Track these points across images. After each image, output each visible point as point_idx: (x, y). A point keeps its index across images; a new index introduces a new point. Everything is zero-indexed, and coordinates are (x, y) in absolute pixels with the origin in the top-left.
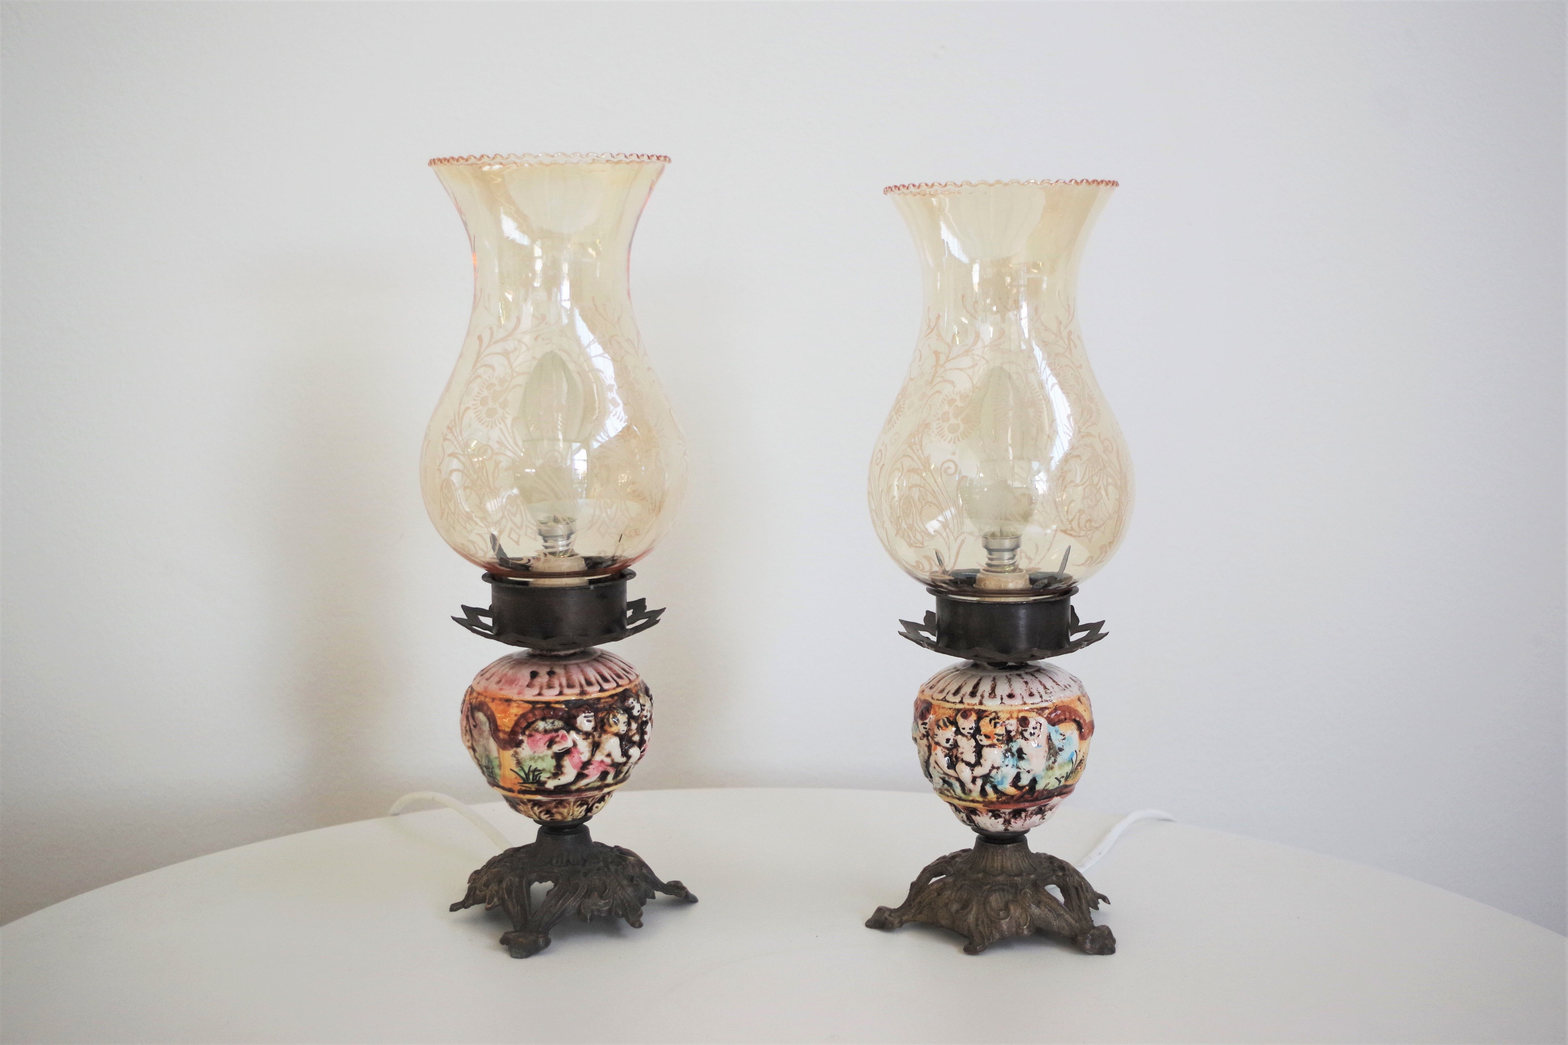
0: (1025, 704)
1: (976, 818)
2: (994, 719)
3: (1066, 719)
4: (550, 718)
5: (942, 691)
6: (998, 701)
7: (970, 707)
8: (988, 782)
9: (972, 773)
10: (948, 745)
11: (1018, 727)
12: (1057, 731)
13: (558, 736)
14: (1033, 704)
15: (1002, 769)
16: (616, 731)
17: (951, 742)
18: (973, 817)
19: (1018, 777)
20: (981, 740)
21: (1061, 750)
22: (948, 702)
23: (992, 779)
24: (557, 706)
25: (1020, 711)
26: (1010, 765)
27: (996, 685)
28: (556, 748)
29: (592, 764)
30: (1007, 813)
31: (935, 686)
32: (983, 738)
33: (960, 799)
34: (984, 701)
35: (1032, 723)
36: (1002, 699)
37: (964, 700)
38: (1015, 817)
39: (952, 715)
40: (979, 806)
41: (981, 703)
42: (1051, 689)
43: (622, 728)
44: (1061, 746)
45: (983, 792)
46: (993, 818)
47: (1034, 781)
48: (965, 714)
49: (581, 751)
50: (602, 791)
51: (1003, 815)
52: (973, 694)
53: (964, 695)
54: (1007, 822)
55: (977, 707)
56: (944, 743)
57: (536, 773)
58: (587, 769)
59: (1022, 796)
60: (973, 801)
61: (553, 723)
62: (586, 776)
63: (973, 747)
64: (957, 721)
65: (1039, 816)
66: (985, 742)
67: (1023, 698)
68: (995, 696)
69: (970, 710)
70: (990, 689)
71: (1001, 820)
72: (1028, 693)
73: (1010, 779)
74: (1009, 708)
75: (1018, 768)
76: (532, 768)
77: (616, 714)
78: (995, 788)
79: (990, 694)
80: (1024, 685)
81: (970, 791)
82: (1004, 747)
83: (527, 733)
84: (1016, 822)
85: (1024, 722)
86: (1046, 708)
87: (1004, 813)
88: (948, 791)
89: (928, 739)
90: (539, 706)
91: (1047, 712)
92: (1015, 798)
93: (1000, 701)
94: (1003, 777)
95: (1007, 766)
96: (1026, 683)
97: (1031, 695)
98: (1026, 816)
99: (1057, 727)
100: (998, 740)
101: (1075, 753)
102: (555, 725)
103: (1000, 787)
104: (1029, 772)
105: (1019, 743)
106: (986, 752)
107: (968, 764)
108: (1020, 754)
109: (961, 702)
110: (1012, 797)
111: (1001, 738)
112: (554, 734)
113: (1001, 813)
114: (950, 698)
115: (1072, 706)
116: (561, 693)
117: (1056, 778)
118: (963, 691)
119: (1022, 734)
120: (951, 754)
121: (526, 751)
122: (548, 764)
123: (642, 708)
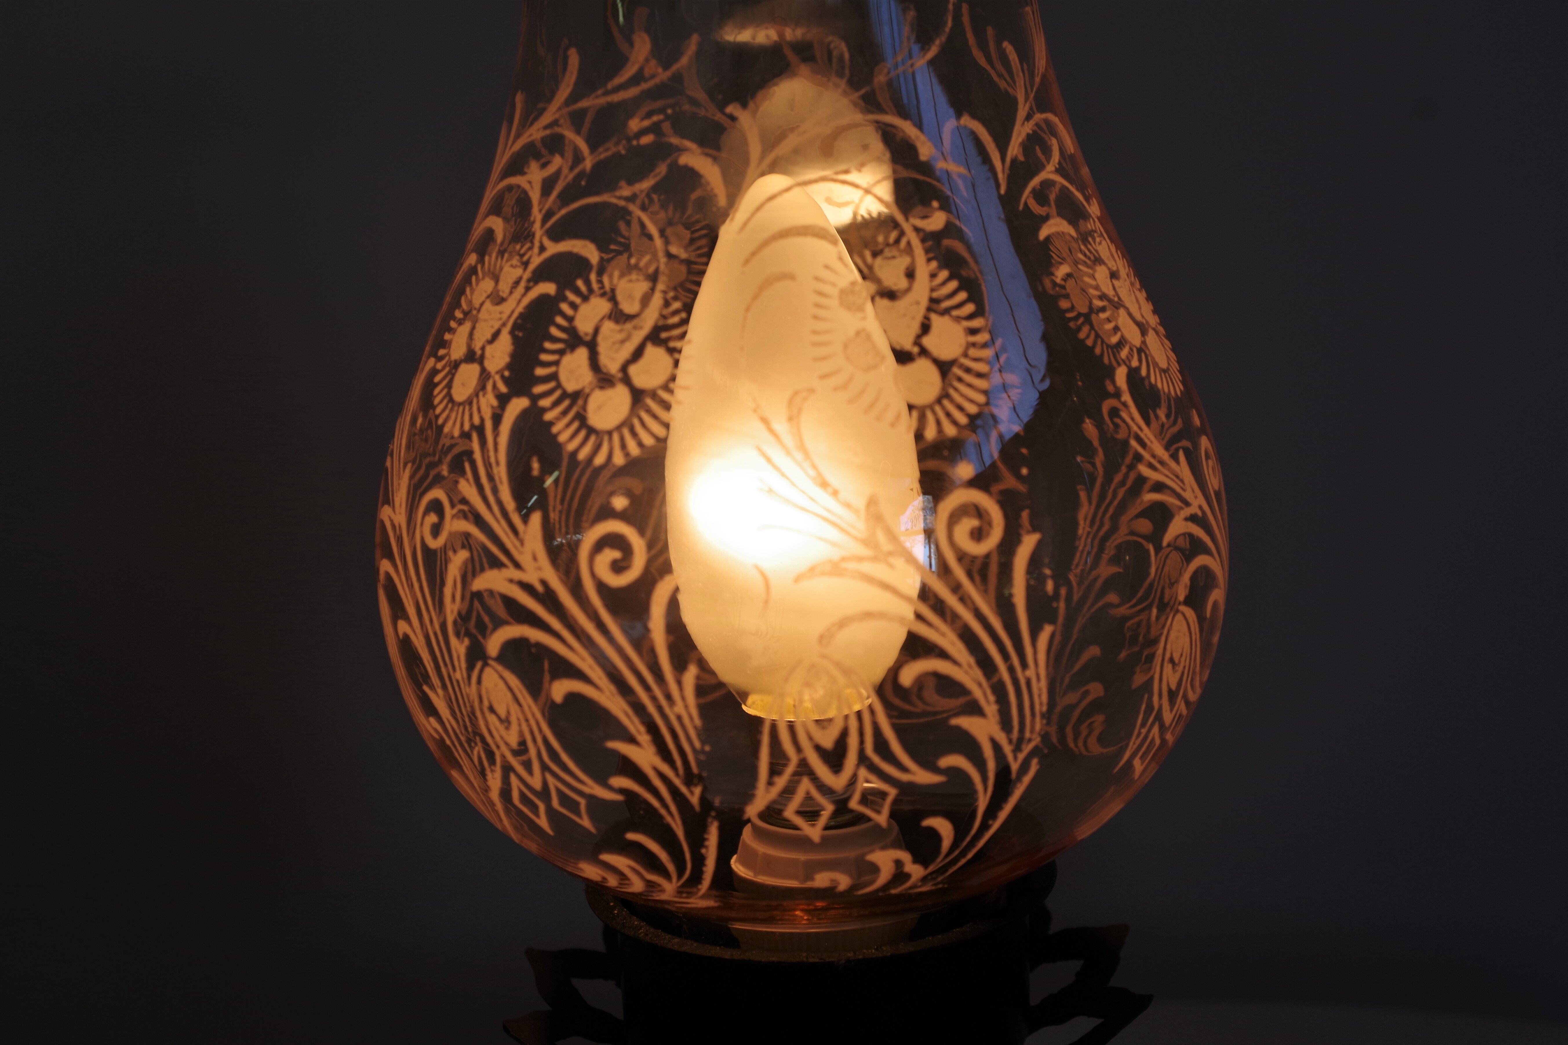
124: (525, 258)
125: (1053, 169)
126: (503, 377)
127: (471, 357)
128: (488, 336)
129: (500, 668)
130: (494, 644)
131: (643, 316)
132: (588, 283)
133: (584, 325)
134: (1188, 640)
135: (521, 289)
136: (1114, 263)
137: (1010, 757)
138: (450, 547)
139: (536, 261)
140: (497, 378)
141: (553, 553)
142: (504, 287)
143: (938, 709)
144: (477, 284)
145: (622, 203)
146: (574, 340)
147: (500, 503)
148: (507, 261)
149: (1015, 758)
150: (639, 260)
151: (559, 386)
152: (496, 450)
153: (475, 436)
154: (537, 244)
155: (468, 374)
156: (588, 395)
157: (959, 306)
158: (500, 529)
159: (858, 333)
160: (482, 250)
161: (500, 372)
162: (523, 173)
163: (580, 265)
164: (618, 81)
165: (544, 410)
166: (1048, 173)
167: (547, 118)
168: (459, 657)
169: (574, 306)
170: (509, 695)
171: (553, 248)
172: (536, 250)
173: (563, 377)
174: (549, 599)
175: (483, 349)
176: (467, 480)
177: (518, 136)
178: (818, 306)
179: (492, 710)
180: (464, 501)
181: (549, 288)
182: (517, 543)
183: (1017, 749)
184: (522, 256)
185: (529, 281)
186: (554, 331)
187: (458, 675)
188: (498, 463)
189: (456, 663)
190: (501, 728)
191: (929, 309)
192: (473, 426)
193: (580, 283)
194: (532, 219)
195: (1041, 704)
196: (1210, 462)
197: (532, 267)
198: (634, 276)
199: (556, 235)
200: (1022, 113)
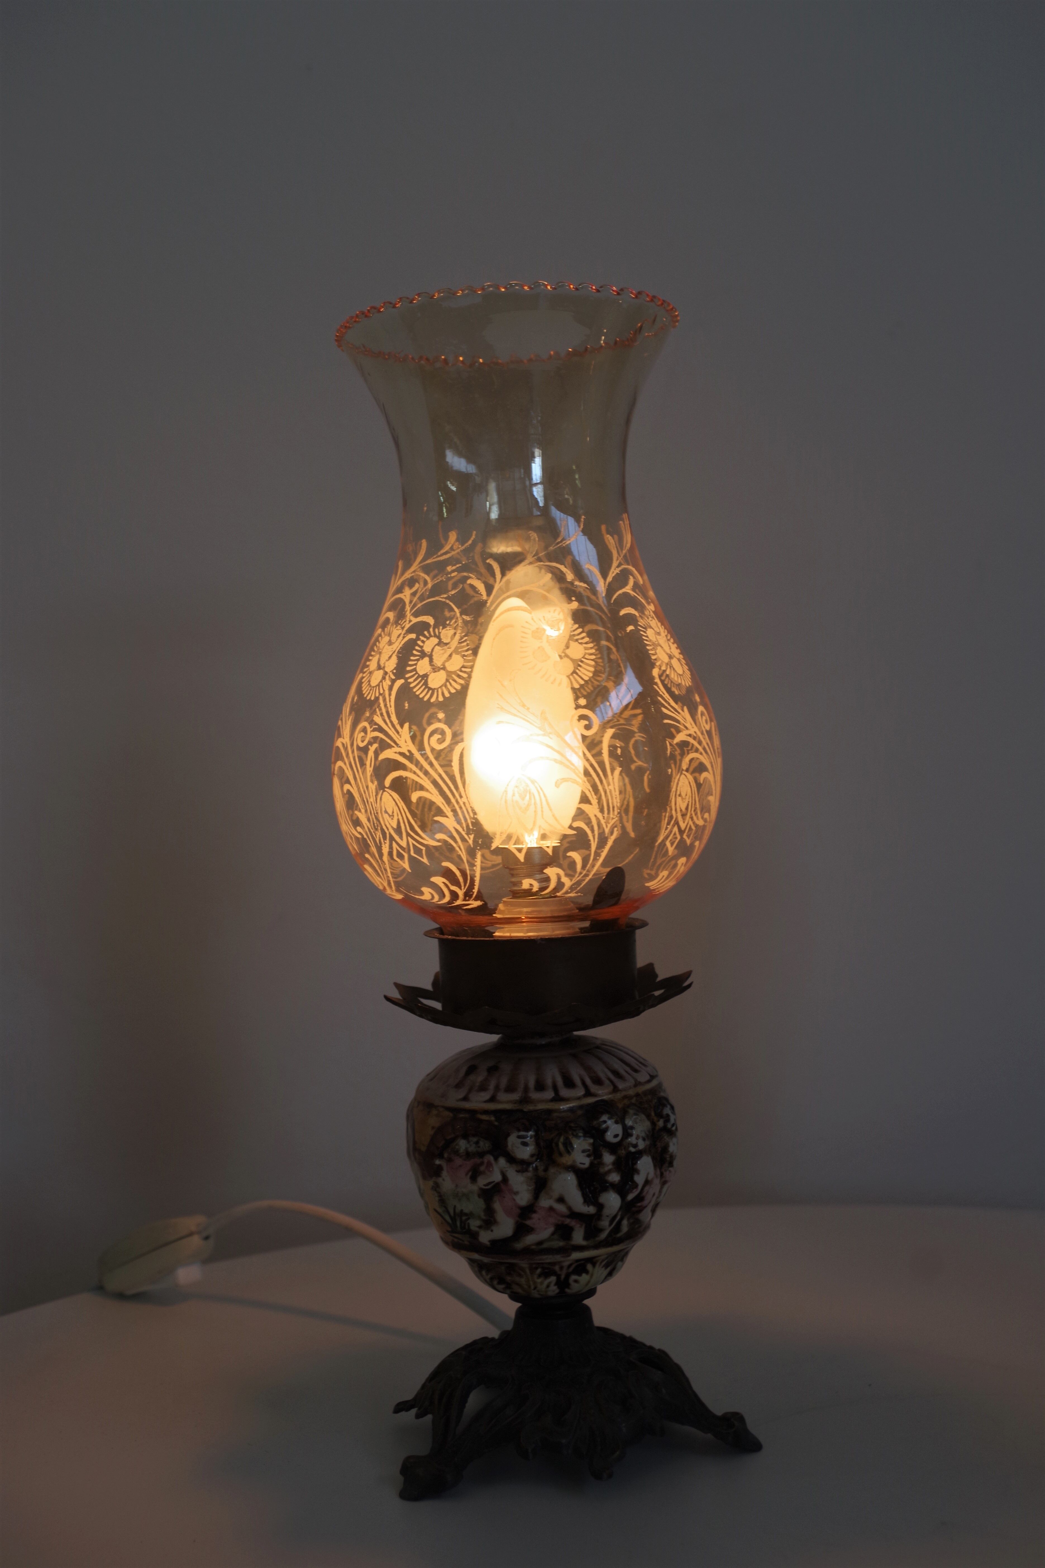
4: (474, 1136)
13: (482, 1163)
16: (569, 1163)
24: (484, 1117)
28: (482, 1182)
29: (535, 1212)
43: (583, 1160)
49: (515, 1190)
50: (569, 1256)
57: (464, 1218)
58: (530, 1218)
61: (477, 1143)
62: (530, 1230)
76: (458, 1210)
77: (570, 1137)
83: (446, 1155)
90: (461, 1116)
102: (479, 1147)
112: (478, 1160)
116: (493, 1099)
121: (447, 1183)
122: (475, 1205)
123: (627, 1132)
124: (403, 626)
125: (629, 588)
126: (393, 673)
127: (379, 667)
128: (387, 658)
129: (390, 791)
130: (388, 782)
131: (451, 643)
132: (429, 632)
133: (427, 648)
134: (689, 789)
135: (401, 638)
136: (658, 629)
137: (604, 826)
138: (370, 743)
139: (407, 626)
140: (391, 673)
141: (413, 738)
142: (394, 638)
143: (602, 872)
144: (381, 640)
145: (444, 600)
146: (423, 655)
147: (391, 722)
148: (395, 628)
149: (607, 826)
150: (450, 622)
151: (417, 673)
152: (390, 701)
153: (381, 698)
154: (408, 620)
155: (379, 675)
156: (428, 675)
157: (583, 638)
158: (391, 732)
159: (539, 648)
160: (383, 627)
161: (392, 671)
162: (402, 592)
163: (426, 626)
164: (442, 551)
165: (411, 683)
166: (628, 589)
167: (412, 569)
168: (372, 791)
169: (423, 642)
170: (394, 802)
171: (415, 620)
172: (407, 622)
173: (418, 670)
174: (410, 757)
175: (384, 664)
176: (378, 715)
177: (400, 578)
178: (523, 637)
179: (386, 812)
180: (376, 724)
181: (413, 636)
182: (398, 737)
183: (607, 823)
184: (401, 625)
185: (404, 634)
186: (415, 652)
187: (372, 800)
188: (391, 706)
189: (371, 794)
190: (390, 819)
191: (569, 640)
192: (380, 694)
193: (426, 633)
194: (406, 610)
195: (617, 802)
196: (704, 718)
197: (405, 629)
198: (448, 628)
199: (416, 615)
200: (615, 564)
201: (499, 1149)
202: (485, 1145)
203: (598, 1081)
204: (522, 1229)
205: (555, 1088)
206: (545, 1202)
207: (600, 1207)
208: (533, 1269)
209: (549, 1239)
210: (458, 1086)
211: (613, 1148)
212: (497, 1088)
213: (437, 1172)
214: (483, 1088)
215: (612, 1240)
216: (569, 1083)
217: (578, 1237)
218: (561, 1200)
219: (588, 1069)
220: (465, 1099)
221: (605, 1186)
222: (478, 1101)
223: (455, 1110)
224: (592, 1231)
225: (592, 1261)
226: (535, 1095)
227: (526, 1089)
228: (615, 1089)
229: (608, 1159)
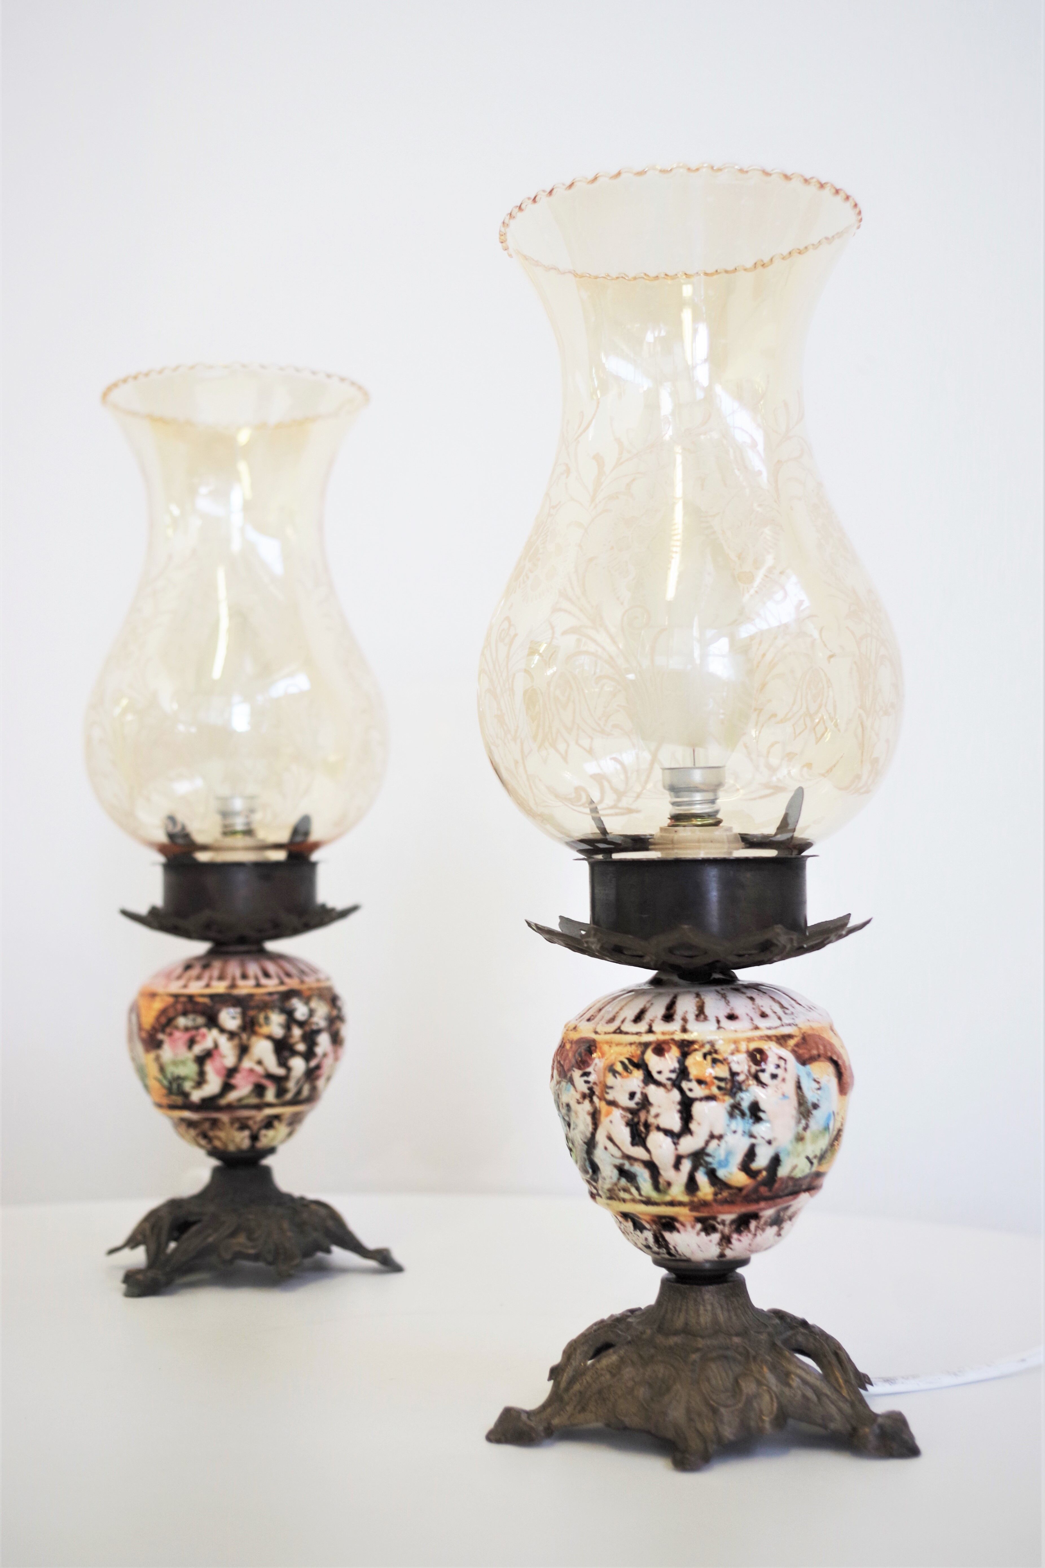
0: (757, 1028)
1: (671, 1237)
2: (710, 1053)
3: (819, 1056)
4: (191, 1014)
5: (612, 1020)
6: (711, 1025)
7: (667, 1037)
8: (701, 1165)
9: (676, 1149)
10: (632, 1104)
11: (750, 1067)
12: (809, 1074)
13: (197, 1034)
14: (769, 1028)
15: (726, 1138)
16: (267, 1033)
17: (638, 1098)
18: (667, 1235)
19: (751, 1154)
20: (691, 1090)
21: (815, 1106)
22: (627, 1033)
23: (708, 1159)
24: (200, 1000)
25: (750, 1040)
26: (740, 1132)
27: (703, 1003)
28: (198, 1049)
29: (238, 1072)
30: (727, 1222)
31: (596, 1016)
32: (694, 1085)
33: (648, 1202)
34: (689, 1026)
35: (772, 1060)
36: (718, 1022)
37: (654, 1028)
38: (739, 1231)
39: (634, 1054)
40: (682, 1212)
41: (684, 1030)
42: (791, 1009)
43: (277, 1032)
44: (815, 1101)
45: (692, 1185)
46: (703, 1234)
47: (776, 1161)
48: (660, 1050)
49: (225, 1055)
50: (261, 1112)
51: (720, 1227)
52: (668, 1017)
53: (652, 1021)
54: (726, 1240)
55: (679, 1036)
56: (625, 1101)
57: (179, 1081)
58: (234, 1078)
59: (756, 1190)
60: (672, 1204)
61: (194, 1019)
62: (233, 1088)
63: (676, 1103)
64: (647, 1061)
65: (775, 1229)
66: (698, 1091)
67: (752, 1020)
68: (706, 1018)
69: (666, 1042)
70: (695, 1008)
71: (716, 1237)
72: (759, 1013)
73: (738, 1158)
74: (733, 1036)
75: (752, 1136)
76: (175, 1075)
77: (268, 1013)
78: (712, 1174)
79: (697, 1016)
80: (749, 1002)
81: (669, 1184)
82: (729, 1101)
83: (167, 1031)
84: (741, 1238)
85: (757, 1056)
86: (790, 1036)
87: (723, 1223)
88: (626, 1190)
89: (592, 1101)
90: (181, 999)
91: (792, 1042)
92: (744, 1192)
93: (716, 1025)
94: (729, 1154)
95: (735, 1132)
96: (752, 999)
97: (764, 1015)
98: (757, 1228)
99: (808, 1067)
100: (719, 1088)
101: (832, 1116)
102: (196, 1022)
103: (721, 1173)
104: (769, 1142)
105: (752, 1093)
106: (698, 1109)
107: (668, 1132)
108: (755, 1112)
109: (650, 1031)
110: (740, 1189)
111: (722, 1084)
112: (193, 1033)
113: (719, 1223)
114: (628, 1027)
115: (825, 1035)
116: (207, 986)
117: (808, 1158)
118: (648, 1016)
119: (756, 1078)
120: (636, 1120)
121: (167, 1053)
122: (190, 1069)
123: (312, 1013)
201: (212, 1021)
202: (200, 1020)
203: (288, 975)
204: (227, 1087)
205: (256, 978)
206: (247, 1063)
207: (289, 1069)
208: (233, 1121)
209: (248, 1096)
210: (179, 977)
211: (301, 1024)
212: (211, 978)
213: (158, 1045)
214: (199, 978)
215: (295, 1102)
216: (267, 975)
217: (270, 1095)
218: (260, 1063)
219: (282, 968)
220: (185, 986)
221: (294, 1053)
222: (196, 988)
223: (176, 996)
224: (281, 1092)
225: (277, 1117)
226: (240, 983)
227: (234, 979)
228: (302, 982)
229: (297, 1032)
